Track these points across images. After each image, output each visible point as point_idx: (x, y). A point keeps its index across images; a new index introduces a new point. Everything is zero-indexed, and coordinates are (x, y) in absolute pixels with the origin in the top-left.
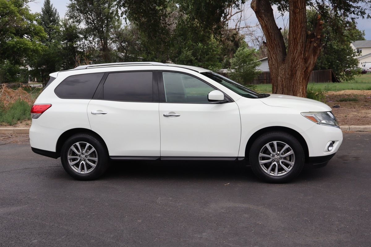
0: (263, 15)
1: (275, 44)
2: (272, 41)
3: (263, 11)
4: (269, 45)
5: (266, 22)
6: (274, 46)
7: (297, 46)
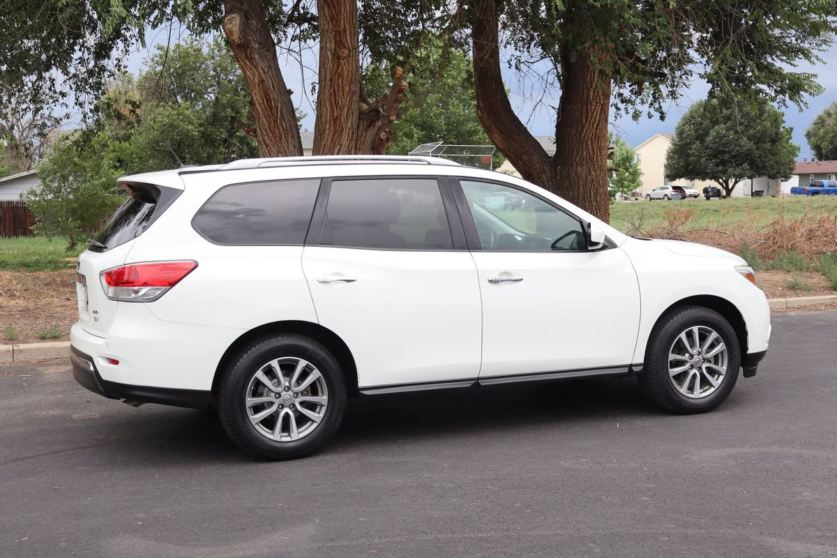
0: (256, 56)
1: (284, 130)
2: (275, 121)
3: (257, 45)
4: (269, 131)
5: (264, 72)
6: (280, 133)
7: (340, 136)
